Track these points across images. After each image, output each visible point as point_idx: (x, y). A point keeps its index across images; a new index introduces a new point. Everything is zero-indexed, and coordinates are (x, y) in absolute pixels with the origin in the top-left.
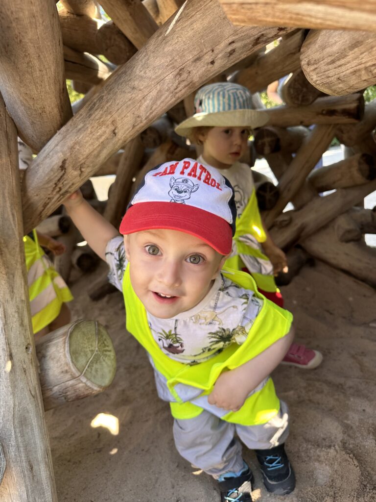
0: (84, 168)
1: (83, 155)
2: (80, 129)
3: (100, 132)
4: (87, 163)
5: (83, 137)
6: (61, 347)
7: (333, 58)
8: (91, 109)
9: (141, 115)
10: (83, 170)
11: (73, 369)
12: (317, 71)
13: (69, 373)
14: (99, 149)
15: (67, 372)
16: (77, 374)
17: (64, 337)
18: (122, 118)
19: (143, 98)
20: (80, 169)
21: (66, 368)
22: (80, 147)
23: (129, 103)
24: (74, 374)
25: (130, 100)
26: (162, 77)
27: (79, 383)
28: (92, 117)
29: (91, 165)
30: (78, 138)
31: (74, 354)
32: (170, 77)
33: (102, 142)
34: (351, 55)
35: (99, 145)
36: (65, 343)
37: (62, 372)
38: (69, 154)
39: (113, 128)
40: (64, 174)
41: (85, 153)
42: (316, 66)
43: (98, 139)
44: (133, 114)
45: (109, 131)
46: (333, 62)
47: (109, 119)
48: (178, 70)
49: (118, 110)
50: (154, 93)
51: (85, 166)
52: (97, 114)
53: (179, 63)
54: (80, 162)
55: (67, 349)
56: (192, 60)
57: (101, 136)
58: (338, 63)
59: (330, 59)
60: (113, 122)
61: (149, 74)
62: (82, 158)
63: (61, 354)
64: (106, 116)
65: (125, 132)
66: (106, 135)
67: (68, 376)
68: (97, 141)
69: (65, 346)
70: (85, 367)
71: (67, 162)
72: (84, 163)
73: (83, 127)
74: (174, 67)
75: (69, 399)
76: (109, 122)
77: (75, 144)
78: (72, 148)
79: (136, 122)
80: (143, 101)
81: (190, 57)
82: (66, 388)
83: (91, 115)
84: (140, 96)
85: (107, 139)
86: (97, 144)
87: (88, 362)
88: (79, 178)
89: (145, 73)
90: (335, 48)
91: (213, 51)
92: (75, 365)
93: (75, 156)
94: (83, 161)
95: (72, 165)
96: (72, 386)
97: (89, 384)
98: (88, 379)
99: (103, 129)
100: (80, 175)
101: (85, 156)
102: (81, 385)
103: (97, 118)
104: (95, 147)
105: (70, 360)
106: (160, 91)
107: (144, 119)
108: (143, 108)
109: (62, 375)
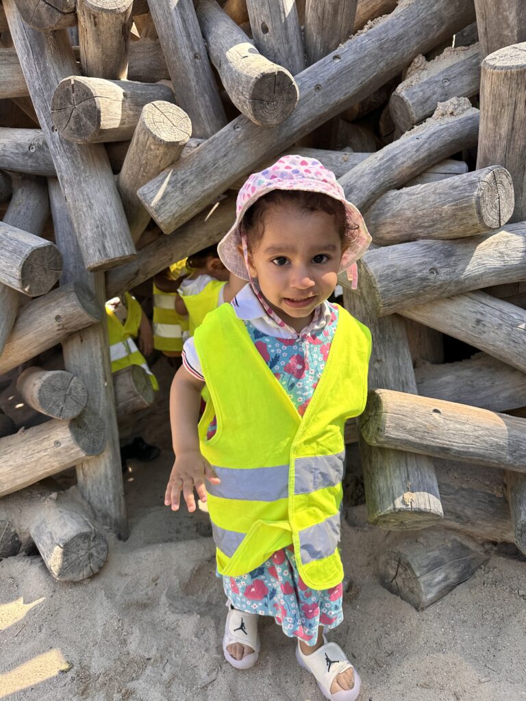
11: (136, 390)
13: (133, 393)
15: (131, 392)
16: (138, 393)
21: (132, 389)
24: (136, 393)
25: (183, 246)
31: (136, 382)
37: (129, 392)
47: (170, 253)
48: (209, 237)
49: (176, 249)
52: (163, 249)
55: (131, 378)
60: (172, 255)
63: (128, 382)
64: (168, 251)
67: (132, 395)
71: (140, 271)
74: (207, 236)
77: (147, 262)
78: (145, 264)
83: (158, 249)
84: (189, 245)
89: (193, 236)
92: (137, 388)
96: (133, 401)
97: (144, 400)
98: (144, 397)
101: (151, 268)
102: (139, 400)
105: (134, 385)
106: (199, 244)
109: (128, 394)
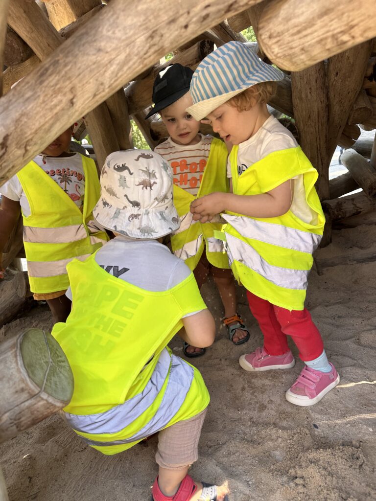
0: (30, 146)
1: (31, 129)
2: (28, 98)
3: (55, 101)
4: (34, 140)
5: (33, 107)
6: (10, 362)
7: (299, 28)
8: (42, 75)
9: (105, 82)
10: (28, 148)
12: (279, 43)
13: (26, 392)
14: (51, 122)
16: (36, 391)
17: (14, 350)
18: (83, 85)
19: (110, 62)
20: (25, 147)
21: (22, 385)
22: (29, 119)
23: (94, 67)
24: (33, 391)
25: (94, 63)
26: (133, 39)
27: (39, 401)
28: (45, 84)
29: (39, 142)
30: (26, 108)
31: (29, 367)
32: (141, 39)
33: (56, 114)
34: (319, 23)
35: (52, 117)
36: (16, 356)
37: (17, 392)
38: (14, 128)
39: (71, 97)
40: (4, 154)
41: (33, 127)
42: (278, 39)
43: (51, 109)
44: (97, 80)
45: (65, 100)
46: (299, 32)
47: (68, 85)
48: (150, 32)
49: (79, 74)
50: (122, 57)
51: (32, 143)
52: (53, 80)
53: (152, 24)
54: (26, 138)
55: (20, 362)
56: (167, 21)
57: (56, 106)
58: (304, 33)
59: (296, 30)
60: (72, 90)
61: (119, 34)
62: (29, 133)
63: (14, 371)
64: (64, 82)
65: (84, 102)
66: (62, 105)
67: (25, 396)
68: (51, 111)
69: (17, 360)
70: (43, 382)
71: (10, 138)
72: (31, 139)
73: (32, 96)
74: (147, 28)
75: (23, 426)
76: (67, 89)
77: (22, 115)
78: (18, 121)
79: (98, 90)
80: (109, 66)
81: (165, 18)
82: (20, 413)
83: (41, 83)
84: (106, 59)
85: (63, 109)
86: (50, 115)
87: (45, 375)
88: (21, 159)
89: (114, 33)
90: (302, 19)
91: (189, 13)
92: (33, 380)
93: (21, 130)
94: (30, 137)
95: (15, 142)
97: (51, 400)
98: (50, 395)
99: (59, 97)
100: (24, 155)
101: (33, 131)
102: (42, 403)
103: (52, 84)
104: (47, 119)
105: (26, 374)
106: (129, 55)
107: (107, 87)
108: (108, 74)
109: (16, 396)
